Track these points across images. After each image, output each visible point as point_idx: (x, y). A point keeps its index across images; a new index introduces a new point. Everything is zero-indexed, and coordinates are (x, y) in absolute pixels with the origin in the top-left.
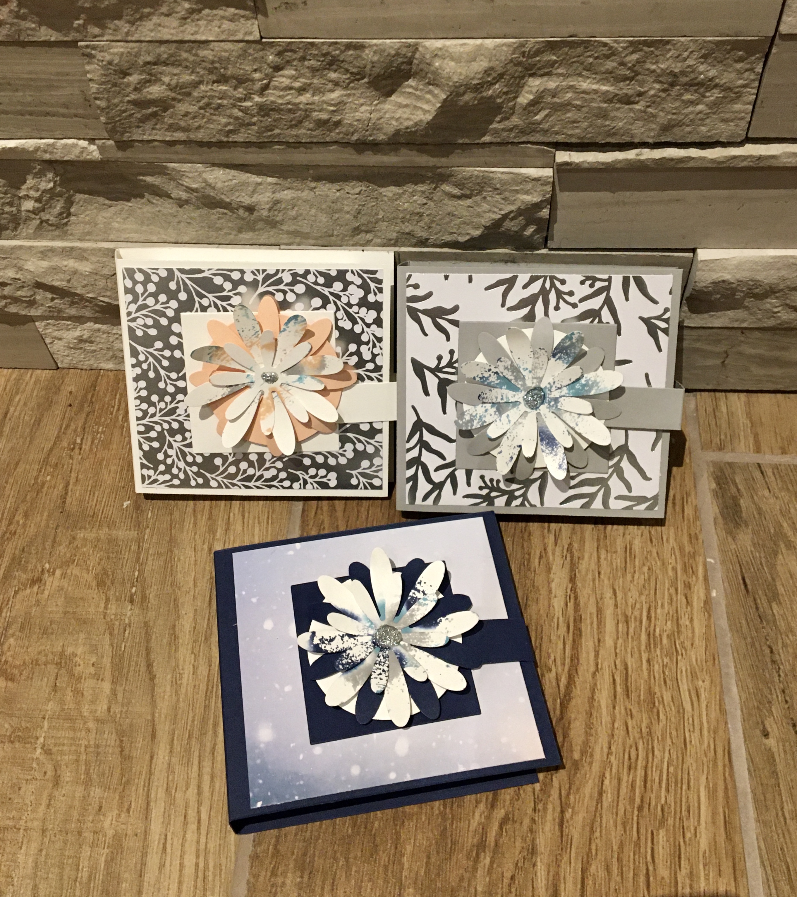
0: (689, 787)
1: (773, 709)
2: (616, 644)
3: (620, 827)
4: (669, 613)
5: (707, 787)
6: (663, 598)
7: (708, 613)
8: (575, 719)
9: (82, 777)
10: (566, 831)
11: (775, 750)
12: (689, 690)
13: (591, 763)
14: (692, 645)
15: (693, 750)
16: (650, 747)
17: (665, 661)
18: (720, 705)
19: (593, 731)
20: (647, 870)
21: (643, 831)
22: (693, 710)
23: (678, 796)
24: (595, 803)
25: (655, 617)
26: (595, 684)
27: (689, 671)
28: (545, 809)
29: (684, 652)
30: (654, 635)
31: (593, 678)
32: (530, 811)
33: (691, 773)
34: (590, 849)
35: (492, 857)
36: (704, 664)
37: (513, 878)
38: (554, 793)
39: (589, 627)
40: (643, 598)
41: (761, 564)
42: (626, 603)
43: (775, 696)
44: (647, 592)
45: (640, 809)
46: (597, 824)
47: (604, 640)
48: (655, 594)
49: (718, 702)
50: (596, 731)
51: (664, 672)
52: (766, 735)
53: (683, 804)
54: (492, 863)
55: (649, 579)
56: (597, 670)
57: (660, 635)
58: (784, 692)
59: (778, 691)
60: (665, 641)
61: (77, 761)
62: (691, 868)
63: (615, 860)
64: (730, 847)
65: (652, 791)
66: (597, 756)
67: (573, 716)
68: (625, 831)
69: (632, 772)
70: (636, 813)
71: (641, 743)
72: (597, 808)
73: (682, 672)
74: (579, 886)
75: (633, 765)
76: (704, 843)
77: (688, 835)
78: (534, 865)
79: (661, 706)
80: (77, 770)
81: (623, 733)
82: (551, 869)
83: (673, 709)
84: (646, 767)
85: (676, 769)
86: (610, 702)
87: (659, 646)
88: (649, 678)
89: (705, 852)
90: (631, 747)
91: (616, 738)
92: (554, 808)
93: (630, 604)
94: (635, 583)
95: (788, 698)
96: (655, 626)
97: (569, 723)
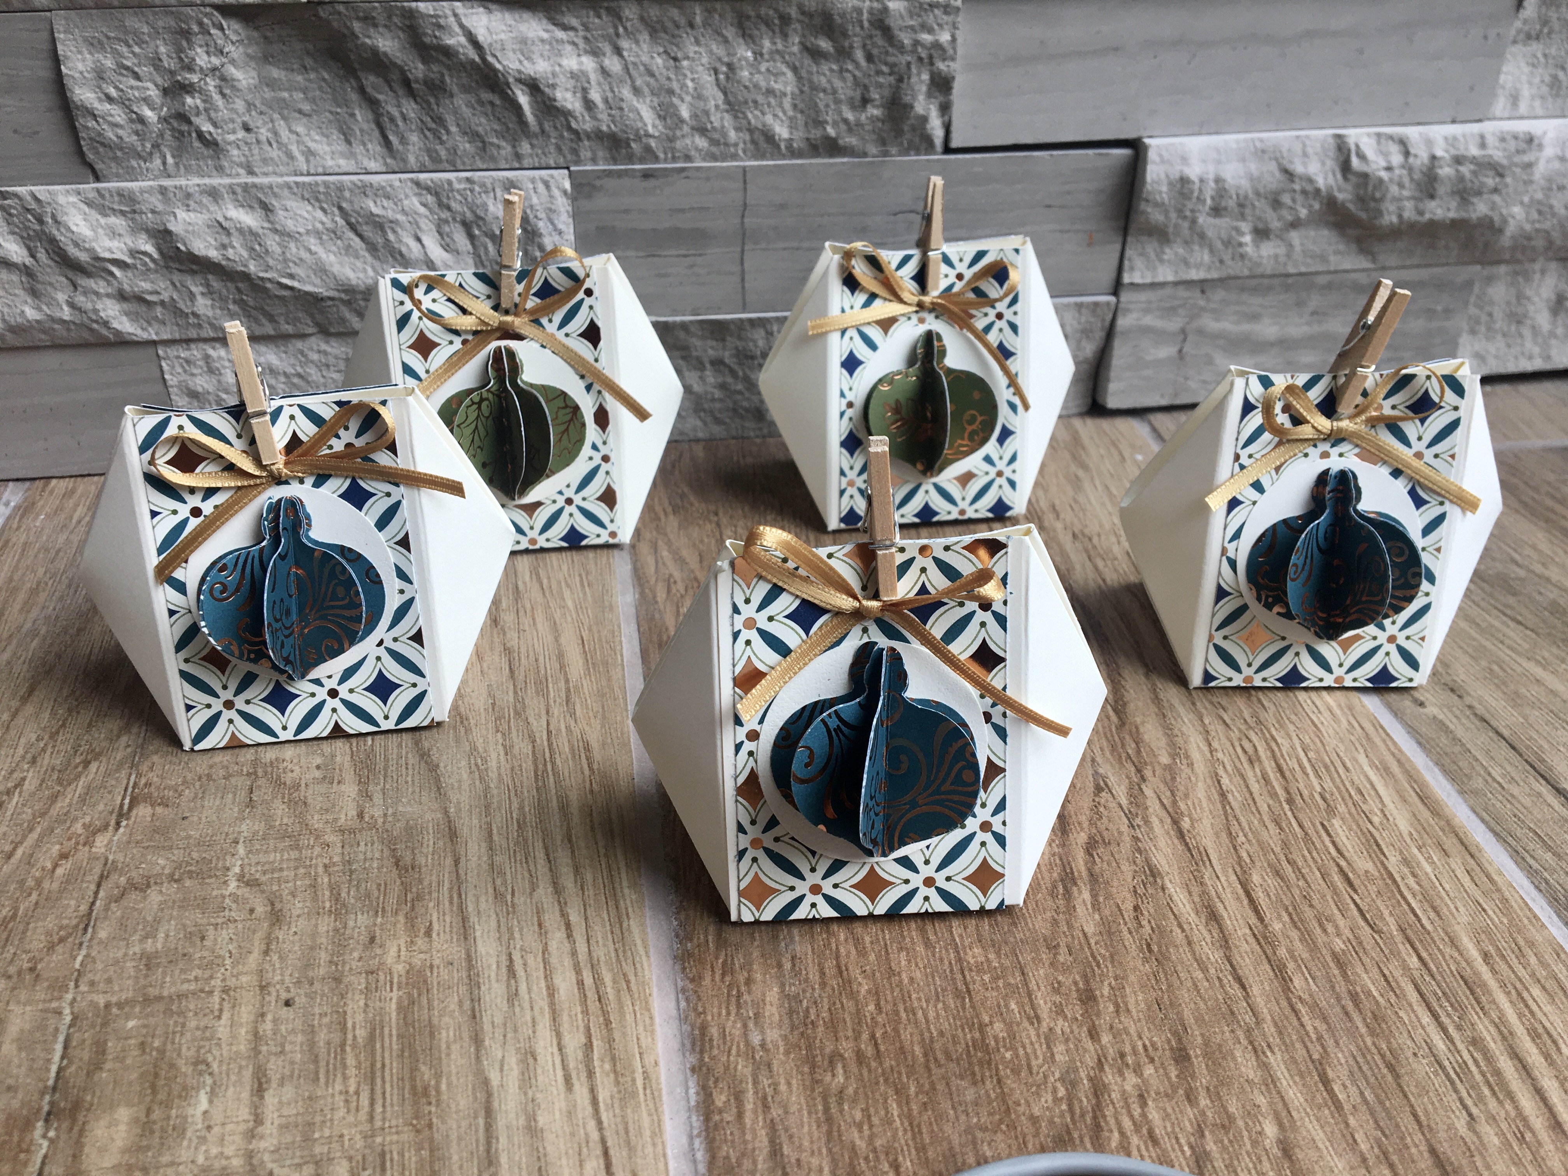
0: (1347, 769)
3: (1271, 826)
5: (1372, 765)
8: (1143, 723)
9: (327, 905)
10: (1192, 843)
11: (1441, 717)
13: (1191, 765)
15: (1331, 731)
16: (1267, 735)
19: (1176, 731)
20: (1338, 865)
21: (1307, 824)
23: (1338, 780)
24: (1219, 806)
28: (1147, 822)
32: (1125, 828)
33: (1341, 754)
34: (1239, 857)
35: (1092, 890)
37: (1136, 908)
38: (1153, 805)
45: (1290, 801)
46: (1235, 828)
50: (1180, 731)
52: (1422, 704)
53: (1348, 787)
54: (1094, 896)
61: (314, 886)
62: (1401, 852)
63: (1284, 863)
64: (1442, 823)
65: (1296, 781)
66: (1196, 755)
67: (1138, 720)
68: (1281, 829)
69: (1256, 765)
70: (1286, 806)
71: (1252, 734)
72: (1225, 812)
74: (1246, 902)
75: (1254, 758)
76: (1403, 824)
77: (1376, 820)
78: (1163, 889)
80: (315, 899)
81: (1220, 728)
82: (1192, 889)
84: (1274, 756)
85: (1317, 752)
89: (1411, 834)
90: (1240, 739)
91: (1213, 734)
92: (1161, 821)
97: (1137, 728)
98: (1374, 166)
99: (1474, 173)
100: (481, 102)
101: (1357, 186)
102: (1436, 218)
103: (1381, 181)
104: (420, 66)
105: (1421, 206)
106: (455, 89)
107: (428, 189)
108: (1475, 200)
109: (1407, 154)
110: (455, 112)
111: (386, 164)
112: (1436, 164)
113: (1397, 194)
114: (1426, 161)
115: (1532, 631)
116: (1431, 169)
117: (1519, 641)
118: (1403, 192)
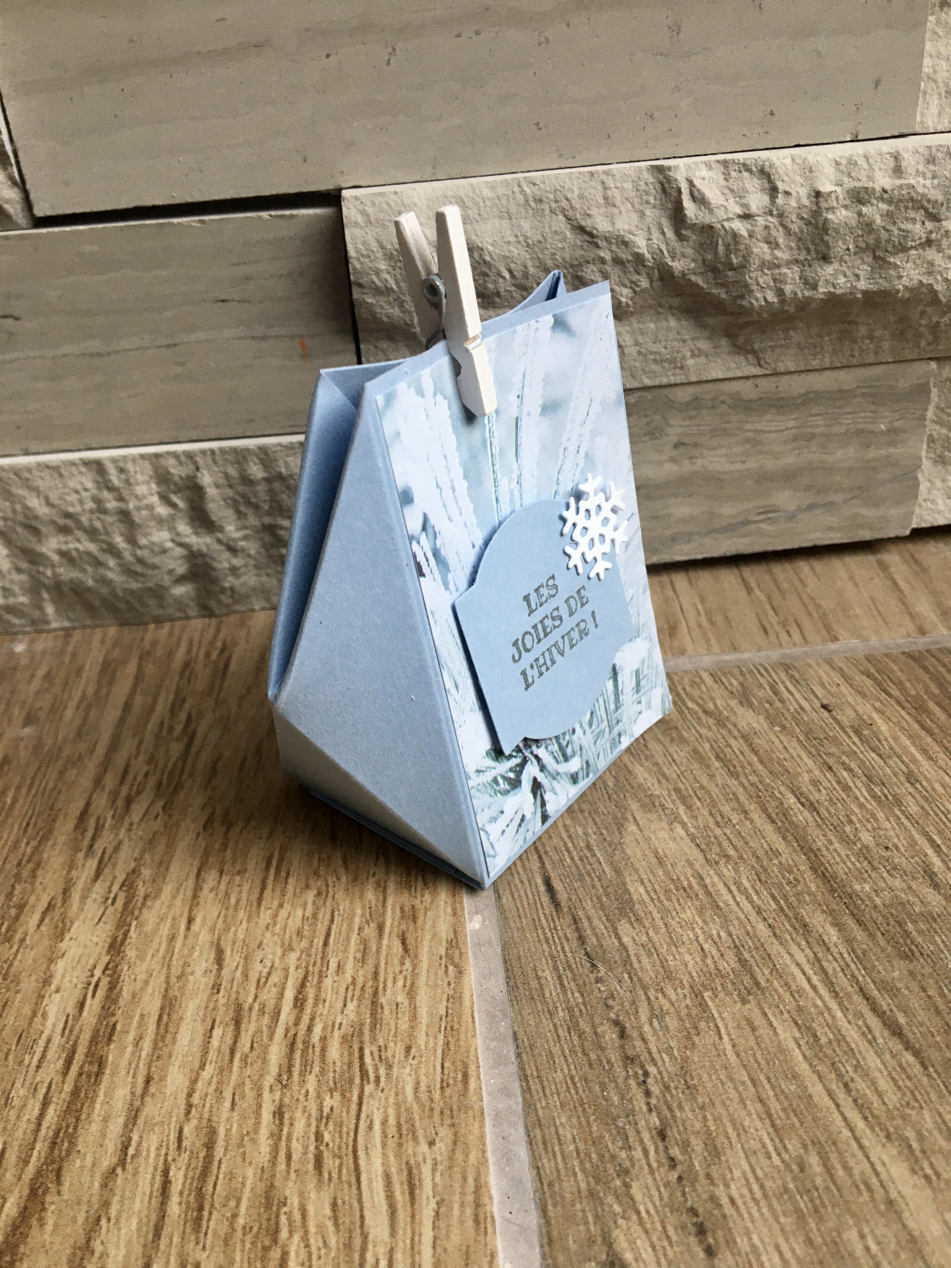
1: (636, 1190)
2: (195, 1081)
4: (354, 983)
6: (345, 951)
7: (456, 966)
12: (387, 1177)
14: (408, 1049)
17: (328, 1102)
18: (478, 1205)
22: (393, 1233)
25: (317, 998)
26: (106, 1204)
27: (392, 1121)
29: (382, 1072)
30: (306, 1043)
31: (104, 1186)
36: (437, 1095)
39: (130, 1049)
40: (293, 957)
41: (589, 847)
42: (246, 975)
43: (638, 1154)
44: (304, 944)
47: (163, 1078)
48: (326, 943)
49: (470, 1198)
51: (319, 1137)
55: (315, 916)
56: (122, 1162)
57: (324, 1039)
58: (662, 1135)
59: (646, 1136)
60: (334, 1052)
73: (370, 1127)
79: (296, 1238)
83: (333, 1241)
86: (138, 1249)
87: (316, 1069)
88: (273, 1161)
93: (254, 977)
94: (277, 929)
95: (675, 1152)
96: (312, 1019)
98: (721, 214)
99: (889, 215)
101: (701, 247)
102: (839, 292)
103: (735, 235)
105: (810, 274)
108: (896, 260)
109: (773, 191)
112: (823, 205)
113: (768, 257)
114: (806, 202)
115: (917, 1054)
116: (817, 213)
117: (884, 1084)
118: (776, 252)
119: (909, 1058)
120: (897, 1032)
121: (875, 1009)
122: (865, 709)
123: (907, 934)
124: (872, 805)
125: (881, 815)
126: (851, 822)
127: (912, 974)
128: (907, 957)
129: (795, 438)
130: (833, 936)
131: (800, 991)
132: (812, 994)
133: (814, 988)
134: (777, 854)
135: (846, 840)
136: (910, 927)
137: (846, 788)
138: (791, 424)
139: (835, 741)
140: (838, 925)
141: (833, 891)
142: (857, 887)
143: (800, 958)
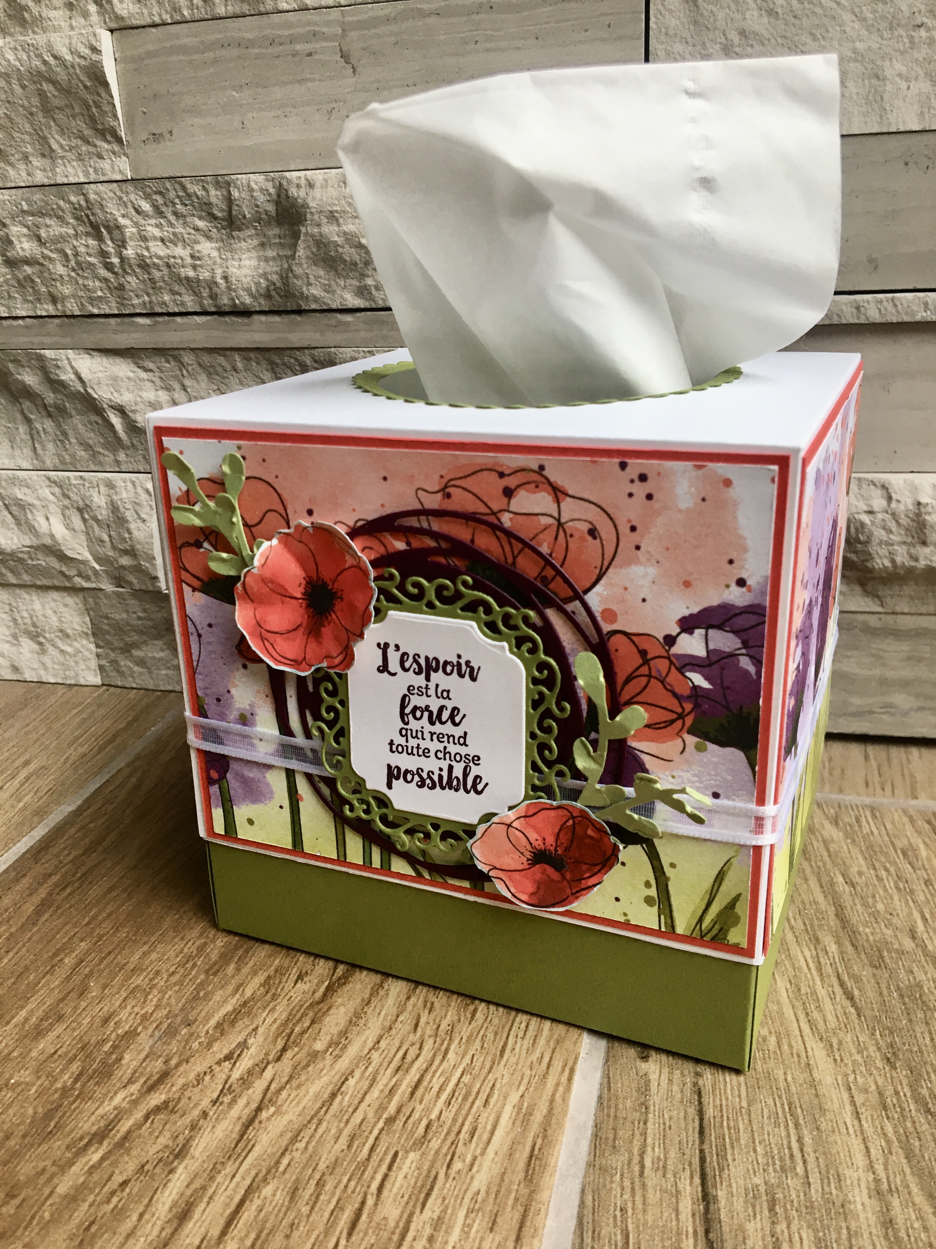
0: (485, 1104)
5: (518, 1107)
8: (341, 1005)
10: (250, 1134)
11: (653, 1077)
13: (338, 1057)
16: (444, 1047)
21: (381, 1149)
24: (318, 1105)
28: (234, 1101)
32: (206, 1102)
33: (498, 1086)
34: (278, 1162)
35: (108, 1152)
37: (125, 1183)
38: (258, 1087)
45: (391, 1120)
46: (307, 1132)
50: (367, 1021)
53: (467, 1123)
54: (103, 1159)
62: (445, 1211)
64: (525, 1191)
65: (421, 1103)
66: (353, 1051)
67: (339, 1001)
68: (349, 1146)
70: (381, 1124)
71: (431, 1041)
72: (318, 1111)
74: (230, 1210)
75: (406, 1065)
76: (482, 1180)
77: (457, 1167)
78: (171, 1172)
82: (197, 1181)
84: (426, 1070)
85: (473, 1079)
89: (478, 1193)
90: (413, 1044)
91: (393, 1032)
92: (248, 1103)
97: (330, 1008)
100: (90, 422)
103: (862, 524)
104: (52, 395)
105: (913, 551)
106: (73, 413)
107: (55, 482)
109: (890, 499)
110: (75, 429)
111: (32, 464)
112: (923, 510)
113: (885, 538)
114: (911, 507)
115: (857, 1009)
116: (919, 515)
117: (830, 1018)
118: (891, 536)
119: (852, 1010)
120: (850, 997)
121: (842, 984)
122: (917, 841)
123: (882, 957)
124: (893, 891)
125: (896, 897)
126: (874, 896)
127: (874, 975)
128: (875, 967)
129: (909, 659)
130: (833, 948)
131: (800, 969)
132: (806, 971)
133: (809, 969)
134: (816, 903)
135: (866, 905)
136: (885, 953)
137: (879, 879)
138: (906, 648)
139: (887, 855)
140: (838, 943)
141: (844, 928)
142: (861, 929)
143: (807, 954)
